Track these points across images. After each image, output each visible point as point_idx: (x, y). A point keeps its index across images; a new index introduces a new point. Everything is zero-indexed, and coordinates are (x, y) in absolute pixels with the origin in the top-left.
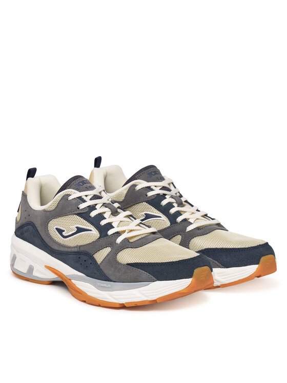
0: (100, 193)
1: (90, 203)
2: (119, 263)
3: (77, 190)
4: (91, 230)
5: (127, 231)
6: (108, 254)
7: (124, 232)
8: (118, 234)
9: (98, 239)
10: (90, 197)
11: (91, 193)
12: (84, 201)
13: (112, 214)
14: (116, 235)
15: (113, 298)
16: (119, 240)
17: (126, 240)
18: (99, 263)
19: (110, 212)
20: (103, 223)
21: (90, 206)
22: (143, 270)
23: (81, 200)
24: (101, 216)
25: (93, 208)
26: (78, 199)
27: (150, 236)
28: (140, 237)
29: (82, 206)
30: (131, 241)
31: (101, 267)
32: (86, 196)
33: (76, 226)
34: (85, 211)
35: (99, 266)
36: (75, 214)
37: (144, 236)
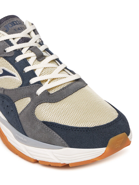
0: (29, 34)
1: (16, 47)
2: (36, 118)
3: (6, 31)
4: (14, 76)
5: (49, 81)
6: (27, 106)
7: (46, 81)
8: (39, 84)
9: (21, 86)
10: (17, 40)
11: (19, 36)
12: (11, 45)
13: (36, 59)
14: (37, 85)
15: (29, 153)
16: (40, 91)
17: (46, 92)
18: (19, 113)
19: (36, 57)
20: (27, 69)
21: (16, 50)
22: (57, 133)
23: (8, 43)
24: (25, 62)
25: (18, 52)
26: (5, 42)
27: (73, 84)
28: (61, 87)
29: (9, 49)
30: (51, 92)
31: (20, 118)
32: (14, 39)
33: (3, 68)
34: (10, 55)
35: (18, 117)
36: (2, 57)
37: (65, 85)
